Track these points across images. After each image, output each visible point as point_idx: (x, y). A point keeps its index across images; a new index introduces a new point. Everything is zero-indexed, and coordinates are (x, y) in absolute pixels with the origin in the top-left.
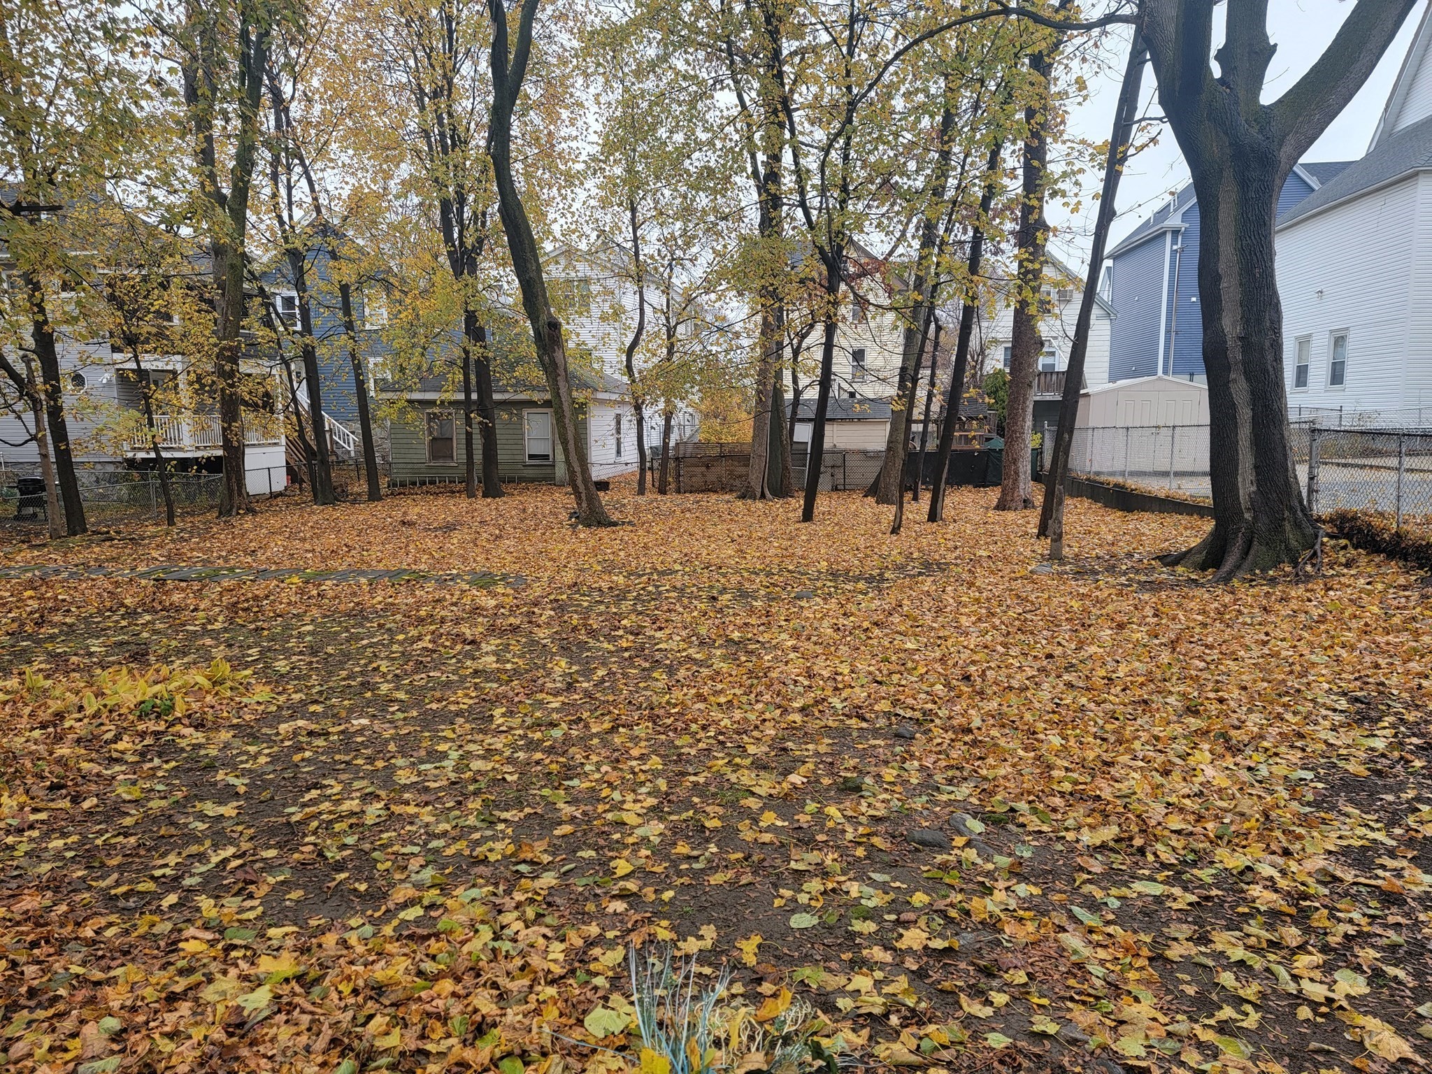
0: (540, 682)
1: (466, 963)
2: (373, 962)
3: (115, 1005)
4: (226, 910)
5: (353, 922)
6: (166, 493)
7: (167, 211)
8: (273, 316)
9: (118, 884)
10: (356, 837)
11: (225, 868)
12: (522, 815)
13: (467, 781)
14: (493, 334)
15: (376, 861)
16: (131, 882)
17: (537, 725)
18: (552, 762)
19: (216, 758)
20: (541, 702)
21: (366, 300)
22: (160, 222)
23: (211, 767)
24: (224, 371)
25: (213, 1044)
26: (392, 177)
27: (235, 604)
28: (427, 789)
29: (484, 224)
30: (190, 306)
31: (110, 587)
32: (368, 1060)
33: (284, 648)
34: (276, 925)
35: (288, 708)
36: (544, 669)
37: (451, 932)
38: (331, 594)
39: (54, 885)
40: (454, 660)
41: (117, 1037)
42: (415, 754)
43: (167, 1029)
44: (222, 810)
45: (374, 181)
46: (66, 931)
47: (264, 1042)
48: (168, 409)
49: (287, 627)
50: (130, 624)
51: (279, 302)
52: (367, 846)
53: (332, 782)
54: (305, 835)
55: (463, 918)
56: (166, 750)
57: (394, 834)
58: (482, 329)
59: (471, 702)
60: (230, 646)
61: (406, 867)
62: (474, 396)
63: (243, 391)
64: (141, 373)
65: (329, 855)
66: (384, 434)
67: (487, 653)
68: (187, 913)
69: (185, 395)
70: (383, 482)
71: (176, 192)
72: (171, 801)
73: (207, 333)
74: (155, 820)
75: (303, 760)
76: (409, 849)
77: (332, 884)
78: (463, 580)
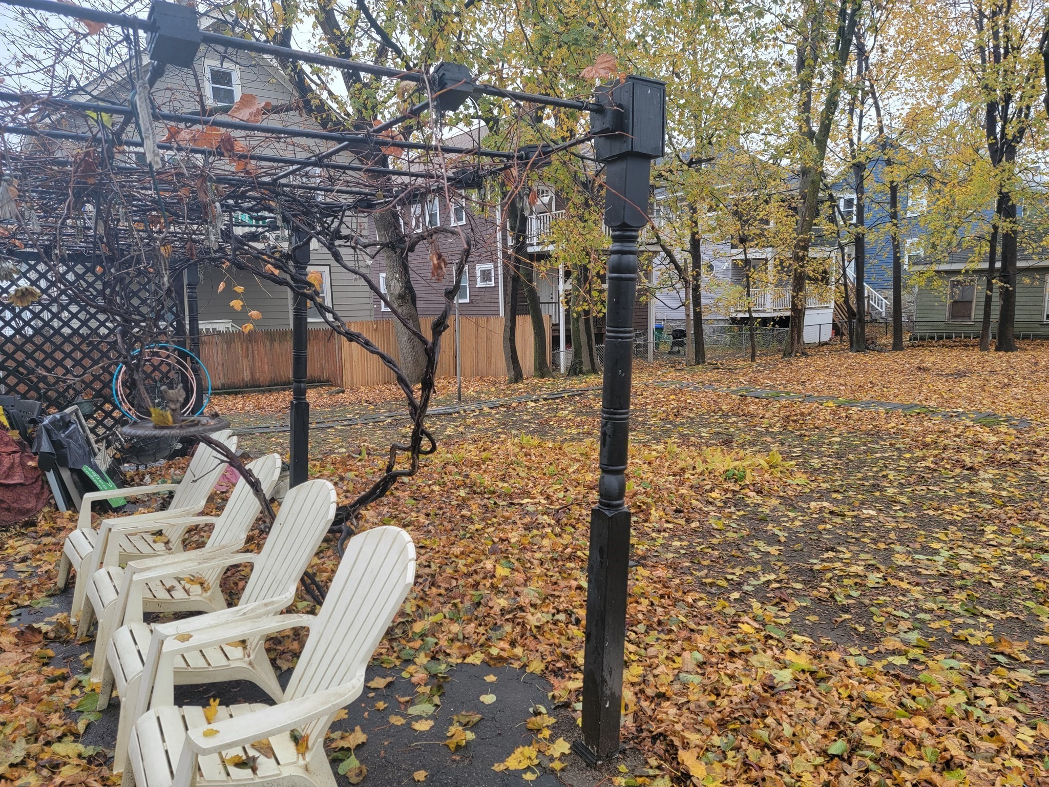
0: (1035, 511)
1: (941, 712)
2: (865, 683)
3: (701, 646)
4: (767, 613)
5: (853, 650)
6: (752, 340)
7: (775, 150)
8: (837, 214)
9: (707, 576)
10: (859, 592)
11: (768, 587)
12: (1004, 616)
13: (955, 576)
14: (1025, 210)
15: (873, 614)
16: (714, 578)
17: (1028, 547)
18: (1039, 581)
19: (768, 515)
20: (1034, 529)
21: (910, 194)
22: (770, 159)
23: (764, 520)
24: (798, 257)
25: (754, 691)
26: (946, 92)
27: (788, 417)
28: (919, 574)
29: (1027, 116)
30: (781, 214)
31: (715, 398)
32: (857, 747)
33: (818, 451)
34: (798, 634)
35: (818, 492)
36: (1040, 502)
37: (930, 685)
38: (855, 417)
39: (673, 566)
40: (952, 480)
41: (701, 665)
42: (911, 545)
43: (728, 672)
44: (769, 549)
45: (930, 97)
46: (679, 595)
47: (786, 704)
48: (760, 284)
49: (821, 437)
50: (724, 422)
51: (842, 203)
52: (867, 601)
53: (845, 550)
54: (822, 581)
55: (941, 679)
56: (739, 503)
57: (888, 599)
58: (1014, 206)
59: (965, 516)
60: (782, 444)
61: (896, 626)
62: (998, 265)
63: (809, 270)
64: (747, 261)
65: (838, 599)
66: (912, 299)
67: (984, 479)
68: (744, 607)
69: (771, 274)
70: (906, 337)
71: (782, 136)
72: (740, 535)
73: (790, 231)
74: (729, 544)
75: (825, 529)
76: (899, 613)
77: (839, 620)
78: (968, 418)
